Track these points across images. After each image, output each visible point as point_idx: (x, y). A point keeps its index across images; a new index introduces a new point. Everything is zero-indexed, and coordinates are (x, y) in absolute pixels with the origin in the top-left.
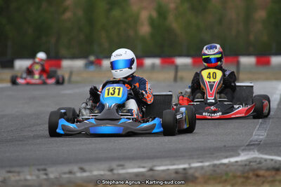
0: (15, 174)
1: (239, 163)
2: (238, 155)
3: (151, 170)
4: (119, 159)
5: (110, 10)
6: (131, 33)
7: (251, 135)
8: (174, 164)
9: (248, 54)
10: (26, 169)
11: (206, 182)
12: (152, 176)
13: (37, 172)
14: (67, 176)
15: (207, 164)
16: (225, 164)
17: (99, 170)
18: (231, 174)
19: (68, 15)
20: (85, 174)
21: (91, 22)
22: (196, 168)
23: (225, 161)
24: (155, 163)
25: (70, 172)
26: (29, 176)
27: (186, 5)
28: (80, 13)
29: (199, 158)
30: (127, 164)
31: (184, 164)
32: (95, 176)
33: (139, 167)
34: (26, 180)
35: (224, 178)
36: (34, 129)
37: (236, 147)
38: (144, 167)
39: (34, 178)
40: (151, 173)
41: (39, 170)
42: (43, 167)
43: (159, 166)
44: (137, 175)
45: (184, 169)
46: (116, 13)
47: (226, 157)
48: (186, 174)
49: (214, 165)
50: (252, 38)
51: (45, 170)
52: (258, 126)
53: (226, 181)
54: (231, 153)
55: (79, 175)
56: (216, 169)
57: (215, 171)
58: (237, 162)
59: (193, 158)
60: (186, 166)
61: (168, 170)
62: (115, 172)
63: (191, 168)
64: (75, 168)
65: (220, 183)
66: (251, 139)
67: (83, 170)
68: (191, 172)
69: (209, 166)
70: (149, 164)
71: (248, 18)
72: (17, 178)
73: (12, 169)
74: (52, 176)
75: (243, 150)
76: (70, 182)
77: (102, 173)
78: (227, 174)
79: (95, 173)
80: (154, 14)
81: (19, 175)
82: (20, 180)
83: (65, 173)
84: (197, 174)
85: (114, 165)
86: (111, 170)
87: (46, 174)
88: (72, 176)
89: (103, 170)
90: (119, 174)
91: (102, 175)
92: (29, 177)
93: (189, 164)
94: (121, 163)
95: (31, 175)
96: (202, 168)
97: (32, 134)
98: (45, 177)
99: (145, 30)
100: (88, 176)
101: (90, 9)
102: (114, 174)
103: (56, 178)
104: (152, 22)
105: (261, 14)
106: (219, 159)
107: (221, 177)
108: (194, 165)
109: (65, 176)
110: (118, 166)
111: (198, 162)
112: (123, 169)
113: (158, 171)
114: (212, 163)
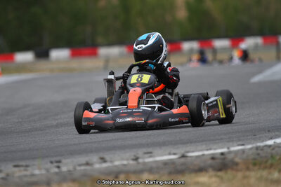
0: (22, 168)
3: (183, 156)
4: (148, 145)
8: (210, 149)
10: (37, 162)
11: (248, 169)
12: (183, 164)
13: (49, 165)
14: (83, 168)
15: (249, 146)
16: (270, 146)
17: (122, 159)
18: (278, 157)
20: (105, 165)
22: (236, 152)
23: (270, 142)
24: (188, 149)
25: (87, 164)
26: (38, 170)
29: (239, 140)
30: (156, 151)
31: (222, 148)
32: (116, 166)
33: (170, 154)
34: (33, 175)
35: (270, 162)
38: (174, 154)
39: (43, 172)
40: (183, 160)
41: (52, 162)
42: (58, 159)
43: (193, 152)
44: (165, 163)
45: (222, 154)
47: (271, 138)
48: (224, 159)
49: (257, 148)
53: (271, 166)
54: (277, 133)
55: (97, 166)
56: (259, 151)
57: (258, 154)
59: (232, 141)
60: (224, 150)
61: (203, 155)
62: (140, 160)
63: (230, 152)
64: (94, 158)
65: (265, 168)
67: (103, 160)
68: (230, 157)
69: (251, 149)
70: (181, 150)
73: (21, 163)
74: (64, 169)
76: (85, 175)
77: (125, 162)
78: (272, 157)
79: (117, 163)
81: (26, 170)
82: (26, 176)
83: (80, 165)
84: (237, 160)
85: (140, 152)
86: (136, 159)
87: (58, 167)
88: (88, 168)
89: (127, 160)
90: (145, 164)
91: (124, 165)
92: (37, 172)
93: (228, 148)
94: (150, 150)
95: (40, 169)
96: (243, 151)
97: (54, 123)
98: (56, 170)
99: (182, 14)
100: (109, 167)
102: (139, 163)
103: (69, 171)
106: (263, 141)
107: (266, 162)
108: (233, 149)
109: (78, 168)
110: (146, 153)
111: (239, 145)
112: (151, 157)
113: (191, 157)
114: (254, 145)
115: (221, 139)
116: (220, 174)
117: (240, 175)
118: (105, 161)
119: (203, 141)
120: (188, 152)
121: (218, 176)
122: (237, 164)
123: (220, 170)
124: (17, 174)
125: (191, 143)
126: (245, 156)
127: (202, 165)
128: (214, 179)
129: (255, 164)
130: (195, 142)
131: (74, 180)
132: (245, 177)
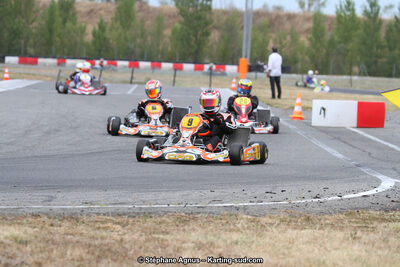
5: (64, 22)
6: (78, 40)
19: (35, 24)
21: (51, 31)
27: (119, 23)
28: (44, 22)
46: (69, 24)
50: (160, 47)
71: (159, 34)
80: (97, 28)
99: (89, 38)
101: (51, 21)
104: (94, 33)
105: (168, 32)
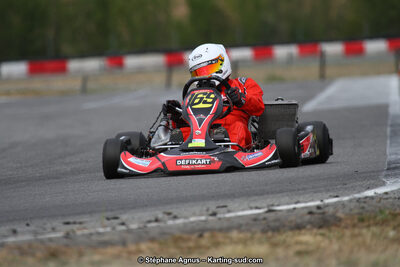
1: (392, 195)
2: (383, 184)
3: (270, 211)
7: (385, 154)
9: (331, 40)
11: (354, 226)
12: (276, 220)
14: (154, 224)
15: (346, 198)
16: (372, 198)
17: (194, 214)
18: (387, 212)
20: (179, 221)
22: (334, 205)
23: (370, 193)
24: (274, 201)
25: (157, 220)
26: (102, 228)
29: (329, 190)
30: (231, 204)
31: (312, 200)
32: (192, 222)
33: (251, 208)
34: (99, 234)
35: (379, 218)
36: (67, 160)
37: (373, 172)
38: (257, 208)
39: (108, 229)
40: (272, 214)
41: (108, 219)
43: (278, 205)
44: (255, 219)
45: (319, 207)
47: (368, 188)
48: (324, 213)
49: (358, 200)
51: (116, 218)
52: (388, 142)
53: (384, 222)
54: (372, 182)
56: (363, 205)
57: (363, 208)
58: (386, 193)
59: (320, 192)
60: (318, 203)
61: (295, 209)
62: (219, 216)
63: (327, 205)
65: (376, 224)
66: (388, 160)
67: (172, 216)
68: (330, 210)
69: (350, 201)
72: (86, 232)
73: (71, 220)
74: (134, 226)
75: (387, 176)
76: (163, 233)
77: (203, 218)
78: (381, 212)
79: (192, 219)
82: (91, 234)
83: (150, 222)
84: (340, 214)
85: (212, 206)
86: (214, 214)
87: (123, 224)
88: (161, 224)
89: (202, 215)
90: (229, 219)
91: (203, 222)
92: (101, 230)
93: (321, 201)
94: (221, 203)
95: (105, 227)
96: (343, 205)
98: (123, 228)
100: (185, 224)
102: (220, 219)
103: (140, 228)
106: (359, 192)
107: (375, 217)
108: (327, 201)
109: (150, 225)
110: (218, 207)
111: (331, 197)
112: (229, 211)
113: (280, 211)
114: (351, 197)
115: (304, 189)
116: (322, 231)
117: (348, 233)
118: (175, 217)
119: (281, 192)
120: (273, 205)
121: (323, 235)
122: (340, 220)
123: (320, 227)
124: (79, 233)
125: (268, 193)
126: (347, 210)
127: (299, 221)
128: (319, 238)
129: (362, 220)
130: (272, 193)
131: (152, 240)
132: (354, 236)
